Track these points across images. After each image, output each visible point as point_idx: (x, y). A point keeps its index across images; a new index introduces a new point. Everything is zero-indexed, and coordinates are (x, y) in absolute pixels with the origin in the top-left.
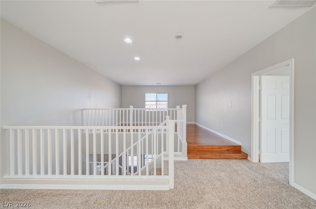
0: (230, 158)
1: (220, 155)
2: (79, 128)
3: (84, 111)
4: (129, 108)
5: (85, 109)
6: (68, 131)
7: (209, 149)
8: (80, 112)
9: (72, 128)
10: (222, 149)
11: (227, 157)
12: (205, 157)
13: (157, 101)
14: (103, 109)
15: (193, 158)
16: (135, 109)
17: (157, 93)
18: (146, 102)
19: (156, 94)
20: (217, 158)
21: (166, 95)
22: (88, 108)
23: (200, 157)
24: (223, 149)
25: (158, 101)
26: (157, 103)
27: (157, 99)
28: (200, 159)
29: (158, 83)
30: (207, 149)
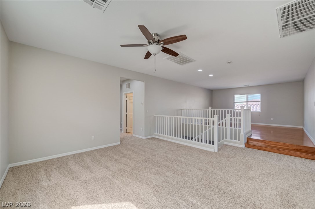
0: (292, 155)
1: (279, 150)
2: (179, 117)
3: (183, 110)
4: (208, 108)
5: (183, 109)
6: (175, 118)
7: (272, 144)
8: (180, 111)
9: (176, 117)
10: (288, 147)
11: (289, 153)
12: (263, 149)
13: (247, 102)
14: (194, 109)
15: (250, 148)
16: (213, 109)
17: (248, 94)
18: (235, 103)
19: (246, 95)
20: (276, 152)
21: (259, 95)
22: (185, 108)
23: (257, 148)
24: (290, 147)
25: (249, 102)
26: (247, 104)
27: (247, 100)
28: (257, 149)
29: (245, 85)
30: (270, 144)
